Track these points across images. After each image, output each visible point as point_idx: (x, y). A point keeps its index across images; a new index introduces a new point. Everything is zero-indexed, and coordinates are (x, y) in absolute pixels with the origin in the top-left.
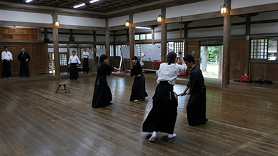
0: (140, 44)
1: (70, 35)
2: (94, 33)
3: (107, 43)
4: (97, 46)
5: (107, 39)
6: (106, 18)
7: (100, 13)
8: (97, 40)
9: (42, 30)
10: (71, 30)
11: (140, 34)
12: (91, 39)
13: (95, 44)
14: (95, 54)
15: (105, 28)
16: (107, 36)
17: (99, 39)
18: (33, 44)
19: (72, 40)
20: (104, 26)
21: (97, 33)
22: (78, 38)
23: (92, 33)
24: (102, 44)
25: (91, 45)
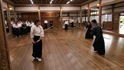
1: (68, 14)
2: (77, 12)
3: (81, 16)
4: (78, 18)
6: (80, 6)
7: (78, 5)
8: (78, 15)
9: (58, 13)
10: (68, 12)
11: (94, 12)
12: (76, 15)
13: (77, 17)
14: (77, 20)
16: (81, 13)
17: (79, 15)
18: (55, 18)
19: (68, 16)
20: (80, 10)
21: (78, 12)
22: (71, 15)
23: (76, 12)
24: (79, 17)
25: (76, 17)
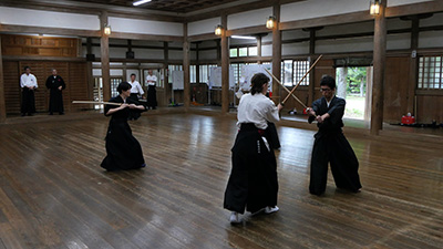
0: (238, 63)
1: (128, 48)
2: (165, 45)
3: (186, 62)
4: (172, 68)
5: (186, 55)
6: (185, 22)
7: (175, 14)
8: (170, 57)
9: (84, 40)
10: (129, 41)
11: (238, 47)
12: (160, 55)
13: (166, 63)
14: (167, 79)
15: (182, 38)
16: (186, 50)
17: (172, 55)
18: (69, 62)
19: (130, 56)
20: (182, 35)
21: (170, 45)
22: (139, 54)
23: (162, 45)
24: (178, 63)
25: (161, 65)
